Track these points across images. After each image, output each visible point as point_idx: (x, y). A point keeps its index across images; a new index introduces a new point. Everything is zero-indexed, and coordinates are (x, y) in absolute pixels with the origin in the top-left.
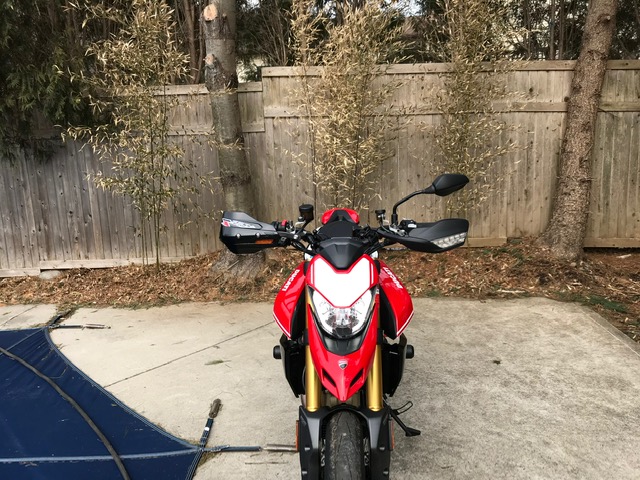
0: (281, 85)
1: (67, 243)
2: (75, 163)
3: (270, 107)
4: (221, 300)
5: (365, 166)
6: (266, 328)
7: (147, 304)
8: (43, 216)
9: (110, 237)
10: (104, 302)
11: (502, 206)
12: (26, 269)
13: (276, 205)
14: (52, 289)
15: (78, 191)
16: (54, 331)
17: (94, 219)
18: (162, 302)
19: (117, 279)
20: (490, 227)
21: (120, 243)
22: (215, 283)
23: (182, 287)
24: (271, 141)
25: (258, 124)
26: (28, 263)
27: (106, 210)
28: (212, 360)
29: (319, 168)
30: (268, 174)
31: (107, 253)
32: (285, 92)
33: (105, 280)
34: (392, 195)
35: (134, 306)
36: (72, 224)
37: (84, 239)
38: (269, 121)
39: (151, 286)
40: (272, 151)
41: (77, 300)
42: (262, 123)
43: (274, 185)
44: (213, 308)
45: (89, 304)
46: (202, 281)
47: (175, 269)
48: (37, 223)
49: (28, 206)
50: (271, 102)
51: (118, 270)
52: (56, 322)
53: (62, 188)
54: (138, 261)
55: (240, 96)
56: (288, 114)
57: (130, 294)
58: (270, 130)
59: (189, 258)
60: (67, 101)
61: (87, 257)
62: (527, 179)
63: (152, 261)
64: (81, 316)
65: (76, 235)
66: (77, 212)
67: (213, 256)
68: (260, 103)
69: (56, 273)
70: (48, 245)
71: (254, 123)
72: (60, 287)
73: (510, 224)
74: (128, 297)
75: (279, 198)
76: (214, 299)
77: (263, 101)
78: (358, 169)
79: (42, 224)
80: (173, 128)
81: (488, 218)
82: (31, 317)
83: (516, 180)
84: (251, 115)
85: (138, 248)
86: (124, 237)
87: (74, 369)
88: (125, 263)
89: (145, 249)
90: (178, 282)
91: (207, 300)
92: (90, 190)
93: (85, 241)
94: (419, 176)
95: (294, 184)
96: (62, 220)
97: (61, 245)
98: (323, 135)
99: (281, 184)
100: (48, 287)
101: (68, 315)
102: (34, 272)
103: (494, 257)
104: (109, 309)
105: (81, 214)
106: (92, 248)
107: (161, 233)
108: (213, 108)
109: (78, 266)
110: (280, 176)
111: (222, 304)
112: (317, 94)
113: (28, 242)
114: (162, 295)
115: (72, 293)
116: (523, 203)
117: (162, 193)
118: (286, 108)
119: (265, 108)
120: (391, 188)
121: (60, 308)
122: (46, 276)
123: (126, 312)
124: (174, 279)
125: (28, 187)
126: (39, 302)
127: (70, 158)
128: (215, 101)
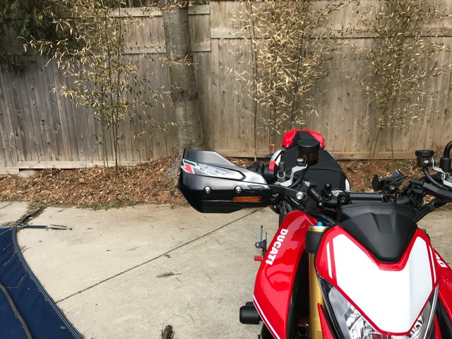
0: (228, 8)
1: (41, 148)
2: (45, 77)
3: (216, 29)
4: (171, 203)
5: (304, 84)
7: (106, 205)
8: (19, 124)
9: (77, 144)
12: (7, 169)
13: (219, 118)
14: (27, 187)
15: (48, 102)
17: (63, 127)
18: (119, 203)
19: (82, 180)
21: (86, 149)
22: (166, 186)
23: (138, 190)
24: (217, 61)
25: (205, 45)
26: (9, 163)
27: (73, 119)
29: (260, 85)
30: (213, 90)
31: (74, 156)
32: (230, 15)
33: (72, 181)
34: (323, 111)
36: (44, 131)
37: (55, 144)
38: (215, 42)
39: (111, 187)
40: (217, 70)
41: (47, 199)
42: (209, 43)
43: (218, 100)
46: (155, 185)
47: (131, 172)
48: (15, 129)
49: (7, 115)
50: (217, 25)
51: (84, 172)
52: (24, 221)
53: (34, 101)
54: (100, 164)
55: (190, 17)
56: (233, 35)
57: (92, 194)
58: (215, 50)
59: (143, 162)
61: (58, 159)
63: (111, 164)
65: (48, 141)
66: (48, 120)
67: (164, 162)
68: (207, 26)
69: (32, 173)
70: (25, 148)
71: (202, 44)
72: (33, 186)
73: (428, 139)
74: (90, 197)
75: (222, 112)
76: (165, 202)
77: (210, 23)
78: (296, 85)
79: (19, 130)
80: (129, 47)
83: (438, 100)
84: (199, 37)
85: (100, 153)
86: (89, 143)
87: (31, 278)
88: (90, 165)
89: (105, 155)
90: (134, 184)
91: (159, 203)
92: (59, 102)
93: (56, 146)
94: (348, 94)
95: (236, 100)
96: (36, 127)
97: (36, 150)
98: (265, 54)
99: (224, 99)
100: (24, 185)
102: (14, 171)
105: (51, 123)
106: (62, 152)
107: (119, 141)
108: (166, 28)
109: (51, 167)
110: (224, 92)
112: (260, 15)
113: (8, 146)
114: (120, 197)
115: (43, 192)
116: (442, 121)
117: (119, 106)
118: (230, 30)
119: (212, 30)
120: (323, 105)
122: (24, 175)
124: (131, 182)
125: (6, 98)
126: (15, 199)
127: (40, 73)
128: (167, 21)
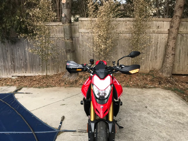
0: (84, 23)
1: (20, 68)
2: (23, 45)
3: (81, 30)
4: (65, 86)
5: (109, 48)
6: (78, 95)
7: (43, 87)
8: (13, 60)
9: (33, 67)
10: (30, 86)
11: (149, 61)
12: (8, 76)
13: (82, 59)
14: (15, 82)
15: (23, 53)
16: (16, 94)
17: (28, 61)
18: (47, 87)
19: (34, 79)
20: (145, 67)
21: (36, 68)
22: (63, 81)
23: (54, 82)
24: (81, 40)
25: (77, 35)
26: (8, 74)
27: (32, 59)
28: (62, 104)
29: (95, 48)
30: (80, 50)
31: (32, 72)
32: (85, 25)
33: (31, 79)
34: (116, 57)
35: (39, 88)
36: (22, 63)
37: (25, 67)
38: (80, 34)
39: (45, 81)
40: (81, 43)
41: (23, 85)
42: (78, 34)
43: (81, 53)
44: (63, 89)
45: (26, 86)
46: (59, 81)
47: (51, 77)
48: (11, 62)
49: (9, 57)
50: (81, 28)
51: (35, 77)
52: (16, 92)
53: (19, 52)
54: (41, 74)
55: (72, 26)
56: (86, 32)
57: (38, 84)
58: (80, 36)
59: (56, 74)
60: (21, 26)
61: (26, 73)
62: (156, 53)
63: (45, 74)
64: (24, 90)
65: (23, 66)
66: (23, 59)
67: (63, 73)
68: (78, 28)
69: (16, 77)
70: (14, 69)
71: (76, 34)
72: (18, 81)
73: (151, 66)
74: (37, 85)
75: (83, 57)
76: (63, 86)
77: (79, 28)
78: (106, 49)
79: (13, 63)
80: (52, 35)
81: (144, 64)
82: (9, 90)
83: (153, 53)
84: (75, 32)
85: (41, 70)
86: (37, 67)
87: (21, 106)
88: (37, 75)
89: (43, 71)
90: (52, 80)
91: (61, 86)
92: (27, 53)
93: (25, 68)
94: (124, 51)
95: (87, 53)
96: (18, 62)
97: (18, 69)
98: (96, 38)
99: (83, 52)
100: (14, 81)
101: (20, 89)
102: (10, 77)
103: (146, 76)
104: (32, 88)
105: (24, 60)
106: (27, 70)
107: (48, 66)
108: (64, 30)
109: (23, 75)
110: (83, 50)
111: (65, 88)
112: (95, 26)
113: (8, 68)
114: (48, 85)
115: (21, 83)
116: (155, 60)
117: (48, 54)
118: (86, 30)
119: (79, 30)
120: (116, 55)
121: (18, 87)
122: (14, 78)
123: (37, 89)
124: (51, 80)
125: (9, 52)
126: (11, 85)
127: (21, 43)
128: (65, 27)
